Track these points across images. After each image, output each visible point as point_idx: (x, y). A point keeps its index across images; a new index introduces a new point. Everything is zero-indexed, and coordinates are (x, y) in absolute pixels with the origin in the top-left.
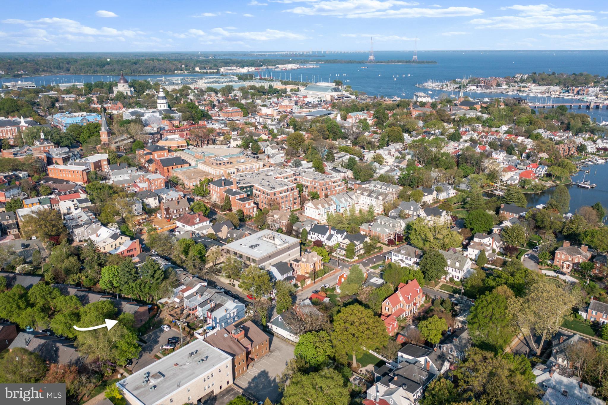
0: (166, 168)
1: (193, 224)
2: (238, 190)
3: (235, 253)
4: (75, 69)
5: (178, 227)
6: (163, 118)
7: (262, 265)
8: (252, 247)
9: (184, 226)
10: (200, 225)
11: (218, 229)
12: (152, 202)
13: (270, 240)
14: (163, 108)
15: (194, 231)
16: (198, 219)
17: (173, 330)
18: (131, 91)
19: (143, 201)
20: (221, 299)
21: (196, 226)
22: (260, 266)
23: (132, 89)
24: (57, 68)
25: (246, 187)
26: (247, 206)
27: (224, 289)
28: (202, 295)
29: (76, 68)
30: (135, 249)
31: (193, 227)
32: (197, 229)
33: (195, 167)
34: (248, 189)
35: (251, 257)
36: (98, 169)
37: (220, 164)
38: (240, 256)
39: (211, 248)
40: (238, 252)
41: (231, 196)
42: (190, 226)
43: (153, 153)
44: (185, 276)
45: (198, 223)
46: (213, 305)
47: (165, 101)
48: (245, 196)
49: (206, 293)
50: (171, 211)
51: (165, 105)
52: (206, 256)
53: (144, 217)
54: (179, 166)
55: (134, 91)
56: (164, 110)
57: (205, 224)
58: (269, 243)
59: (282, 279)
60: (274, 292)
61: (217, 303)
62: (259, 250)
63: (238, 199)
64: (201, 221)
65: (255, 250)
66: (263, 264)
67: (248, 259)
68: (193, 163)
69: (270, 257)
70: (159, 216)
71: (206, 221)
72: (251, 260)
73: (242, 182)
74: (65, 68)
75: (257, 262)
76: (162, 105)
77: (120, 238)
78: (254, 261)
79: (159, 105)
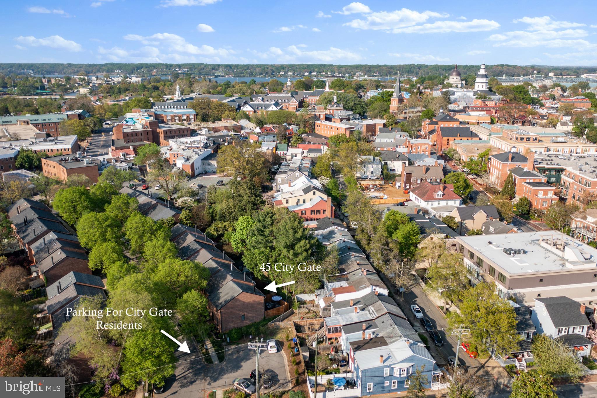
0: (445, 139)
1: (430, 198)
2: (535, 172)
3: (472, 255)
4: (423, 73)
5: (410, 200)
6: (477, 98)
7: (517, 291)
8: (508, 251)
9: (418, 200)
10: (443, 203)
11: (467, 215)
12: (397, 166)
13: (554, 249)
14: (480, 88)
15: (430, 210)
16: (440, 193)
17: (281, 356)
18: (462, 84)
19: (386, 163)
20: (389, 330)
21: (436, 204)
22: (511, 292)
23: (464, 82)
24: (408, 72)
25: (550, 170)
26: (540, 195)
27: (424, 313)
28: (363, 309)
29: (424, 71)
30: (324, 211)
31: (430, 203)
32: (435, 209)
33: (485, 141)
34: (553, 173)
35: (498, 269)
36: (370, 134)
37: (522, 139)
38: (480, 263)
39: (432, 235)
40: (476, 254)
41: (518, 177)
42: (424, 200)
43: (439, 123)
44: (358, 267)
45: (439, 200)
46: (367, 337)
47: (485, 80)
48: (543, 181)
49: (371, 308)
50: (413, 179)
51: (484, 85)
52: (420, 246)
53: (377, 182)
54: (465, 139)
55: (466, 84)
56: (481, 91)
57: (451, 203)
58: (549, 254)
59: (555, 336)
60: (526, 357)
61: (380, 335)
62: (521, 261)
63: (529, 183)
64: (445, 197)
65: (514, 259)
66: (522, 291)
67: (492, 271)
68: (484, 137)
69: (541, 281)
70: (398, 184)
71: (455, 199)
72: (497, 275)
73: (545, 162)
74: (415, 72)
75: (507, 282)
76: (481, 85)
77: (312, 192)
78: (502, 278)
79: (476, 85)
